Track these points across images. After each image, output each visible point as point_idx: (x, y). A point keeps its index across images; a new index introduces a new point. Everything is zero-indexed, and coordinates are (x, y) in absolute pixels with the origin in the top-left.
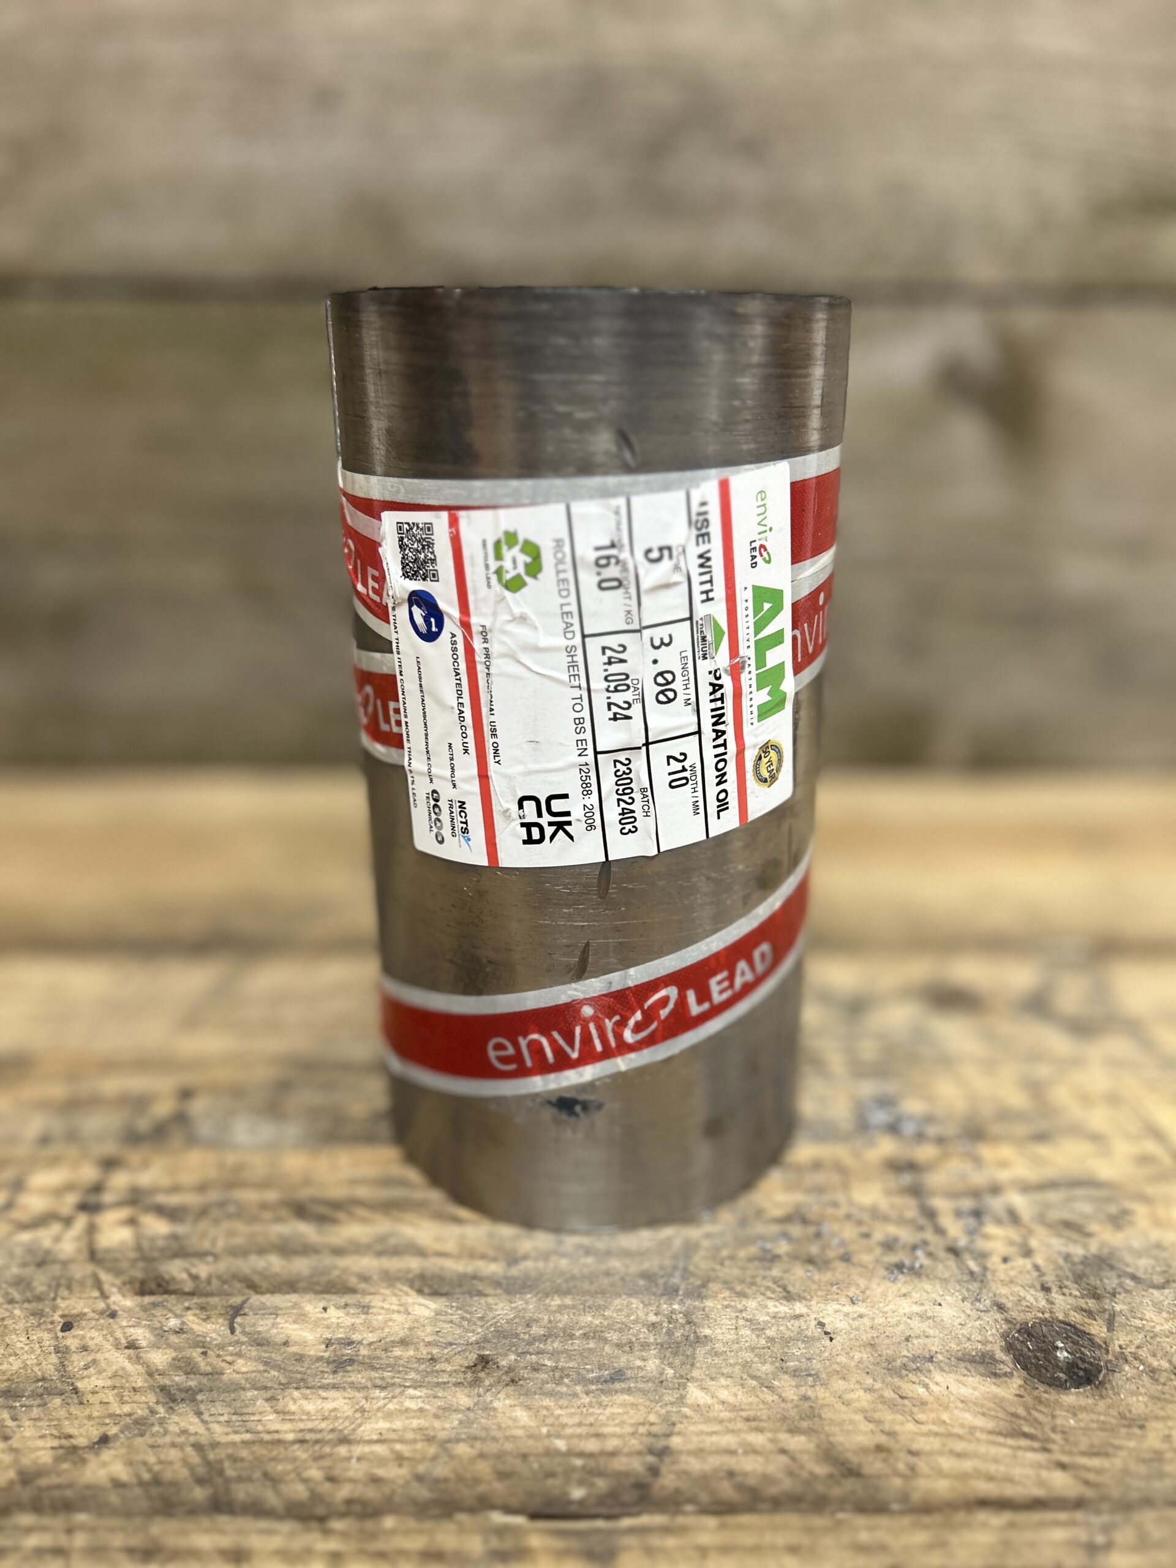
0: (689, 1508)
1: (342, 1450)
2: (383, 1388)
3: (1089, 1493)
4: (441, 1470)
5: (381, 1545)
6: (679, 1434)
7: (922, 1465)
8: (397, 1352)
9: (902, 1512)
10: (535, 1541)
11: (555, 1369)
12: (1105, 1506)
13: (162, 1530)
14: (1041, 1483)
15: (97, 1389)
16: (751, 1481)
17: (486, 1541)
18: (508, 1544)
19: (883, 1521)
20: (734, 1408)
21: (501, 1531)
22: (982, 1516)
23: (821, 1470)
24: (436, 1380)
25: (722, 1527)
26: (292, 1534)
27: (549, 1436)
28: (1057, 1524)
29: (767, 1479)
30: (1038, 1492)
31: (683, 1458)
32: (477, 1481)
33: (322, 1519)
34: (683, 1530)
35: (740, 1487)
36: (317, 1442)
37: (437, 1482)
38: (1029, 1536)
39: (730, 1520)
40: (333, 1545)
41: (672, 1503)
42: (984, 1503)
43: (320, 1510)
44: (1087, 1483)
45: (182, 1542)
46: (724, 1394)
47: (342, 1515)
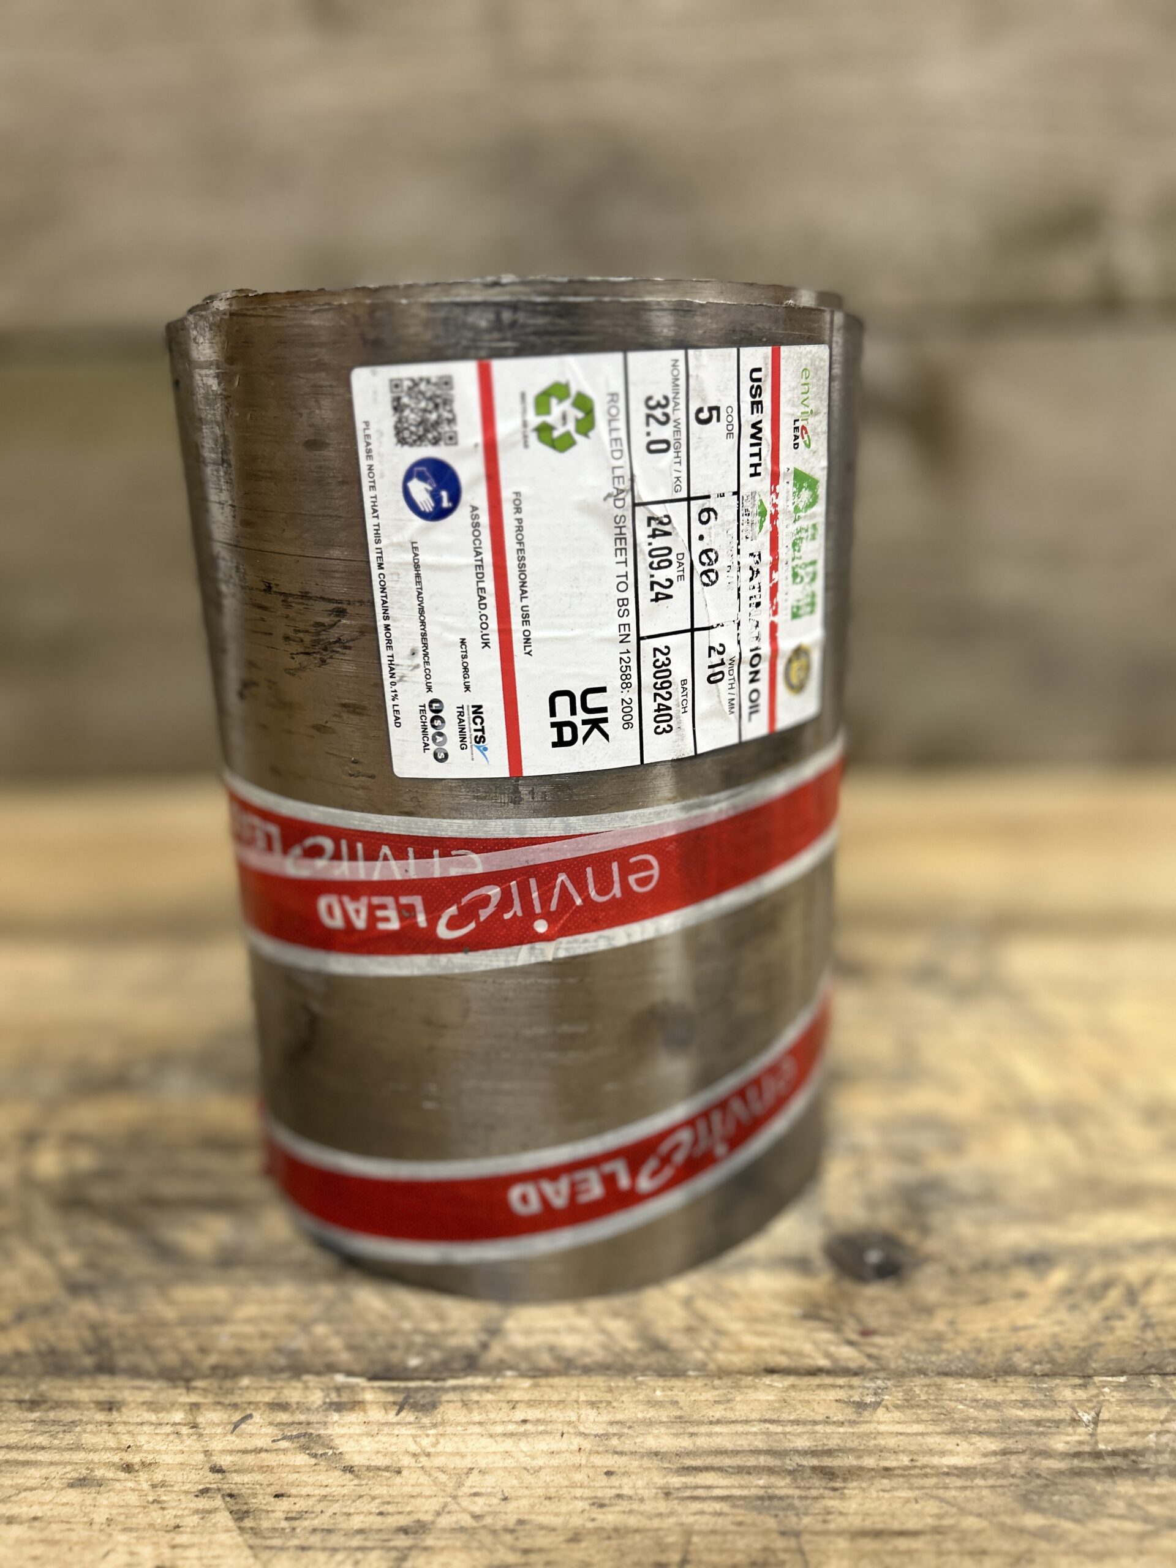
0: (509, 1373)
3: (871, 1365)
4: (300, 1342)
5: (236, 1399)
7: (725, 1343)
9: (697, 1377)
10: (369, 1396)
12: (881, 1375)
13: (50, 1387)
14: (828, 1355)
16: (569, 1354)
17: (328, 1395)
18: (345, 1398)
19: (678, 1383)
21: (338, 1389)
22: (767, 1380)
23: (632, 1345)
25: (535, 1386)
26: (161, 1389)
28: (833, 1386)
29: (584, 1352)
30: (823, 1362)
32: (328, 1352)
33: (188, 1380)
34: (501, 1387)
35: (559, 1358)
37: (293, 1354)
38: (806, 1396)
39: (543, 1381)
40: (193, 1398)
41: (498, 1369)
42: (771, 1371)
43: (188, 1373)
44: (870, 1357)
45: (65, 1396)
47: (204, 1377)
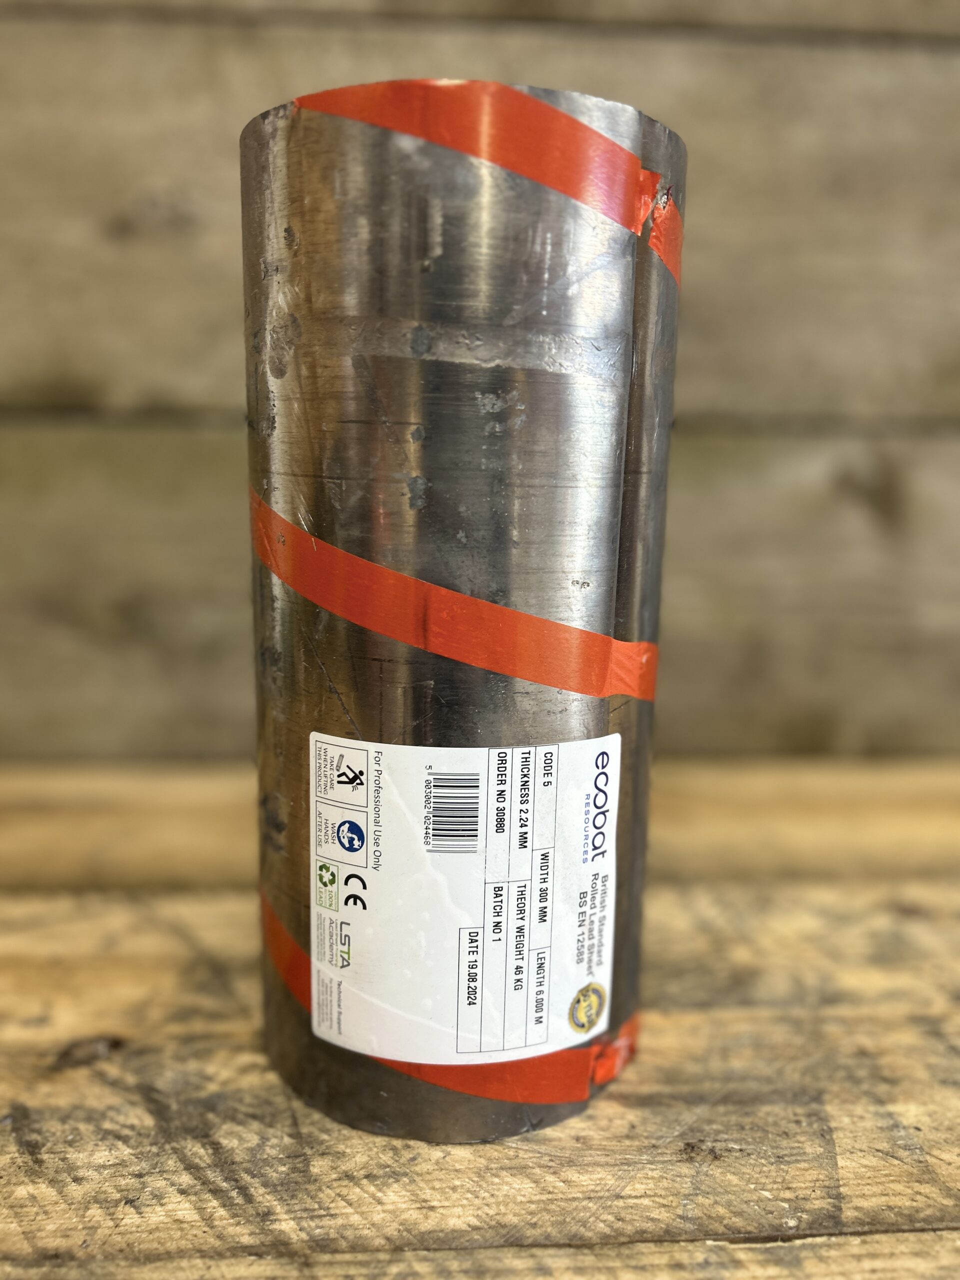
1: (620, 1203)
2: (629, 1164)
6: (844, 1185)
8: (628, 1142)
11: (741, 1150)
15: (430, 1171)
20: (875, 1169)
24: (661, 1159)
27: (755, 1190)
31: (854, 1200)
36: (601, 1198)
46: (864, 1162)
